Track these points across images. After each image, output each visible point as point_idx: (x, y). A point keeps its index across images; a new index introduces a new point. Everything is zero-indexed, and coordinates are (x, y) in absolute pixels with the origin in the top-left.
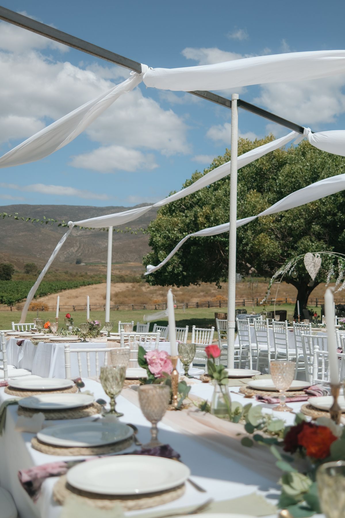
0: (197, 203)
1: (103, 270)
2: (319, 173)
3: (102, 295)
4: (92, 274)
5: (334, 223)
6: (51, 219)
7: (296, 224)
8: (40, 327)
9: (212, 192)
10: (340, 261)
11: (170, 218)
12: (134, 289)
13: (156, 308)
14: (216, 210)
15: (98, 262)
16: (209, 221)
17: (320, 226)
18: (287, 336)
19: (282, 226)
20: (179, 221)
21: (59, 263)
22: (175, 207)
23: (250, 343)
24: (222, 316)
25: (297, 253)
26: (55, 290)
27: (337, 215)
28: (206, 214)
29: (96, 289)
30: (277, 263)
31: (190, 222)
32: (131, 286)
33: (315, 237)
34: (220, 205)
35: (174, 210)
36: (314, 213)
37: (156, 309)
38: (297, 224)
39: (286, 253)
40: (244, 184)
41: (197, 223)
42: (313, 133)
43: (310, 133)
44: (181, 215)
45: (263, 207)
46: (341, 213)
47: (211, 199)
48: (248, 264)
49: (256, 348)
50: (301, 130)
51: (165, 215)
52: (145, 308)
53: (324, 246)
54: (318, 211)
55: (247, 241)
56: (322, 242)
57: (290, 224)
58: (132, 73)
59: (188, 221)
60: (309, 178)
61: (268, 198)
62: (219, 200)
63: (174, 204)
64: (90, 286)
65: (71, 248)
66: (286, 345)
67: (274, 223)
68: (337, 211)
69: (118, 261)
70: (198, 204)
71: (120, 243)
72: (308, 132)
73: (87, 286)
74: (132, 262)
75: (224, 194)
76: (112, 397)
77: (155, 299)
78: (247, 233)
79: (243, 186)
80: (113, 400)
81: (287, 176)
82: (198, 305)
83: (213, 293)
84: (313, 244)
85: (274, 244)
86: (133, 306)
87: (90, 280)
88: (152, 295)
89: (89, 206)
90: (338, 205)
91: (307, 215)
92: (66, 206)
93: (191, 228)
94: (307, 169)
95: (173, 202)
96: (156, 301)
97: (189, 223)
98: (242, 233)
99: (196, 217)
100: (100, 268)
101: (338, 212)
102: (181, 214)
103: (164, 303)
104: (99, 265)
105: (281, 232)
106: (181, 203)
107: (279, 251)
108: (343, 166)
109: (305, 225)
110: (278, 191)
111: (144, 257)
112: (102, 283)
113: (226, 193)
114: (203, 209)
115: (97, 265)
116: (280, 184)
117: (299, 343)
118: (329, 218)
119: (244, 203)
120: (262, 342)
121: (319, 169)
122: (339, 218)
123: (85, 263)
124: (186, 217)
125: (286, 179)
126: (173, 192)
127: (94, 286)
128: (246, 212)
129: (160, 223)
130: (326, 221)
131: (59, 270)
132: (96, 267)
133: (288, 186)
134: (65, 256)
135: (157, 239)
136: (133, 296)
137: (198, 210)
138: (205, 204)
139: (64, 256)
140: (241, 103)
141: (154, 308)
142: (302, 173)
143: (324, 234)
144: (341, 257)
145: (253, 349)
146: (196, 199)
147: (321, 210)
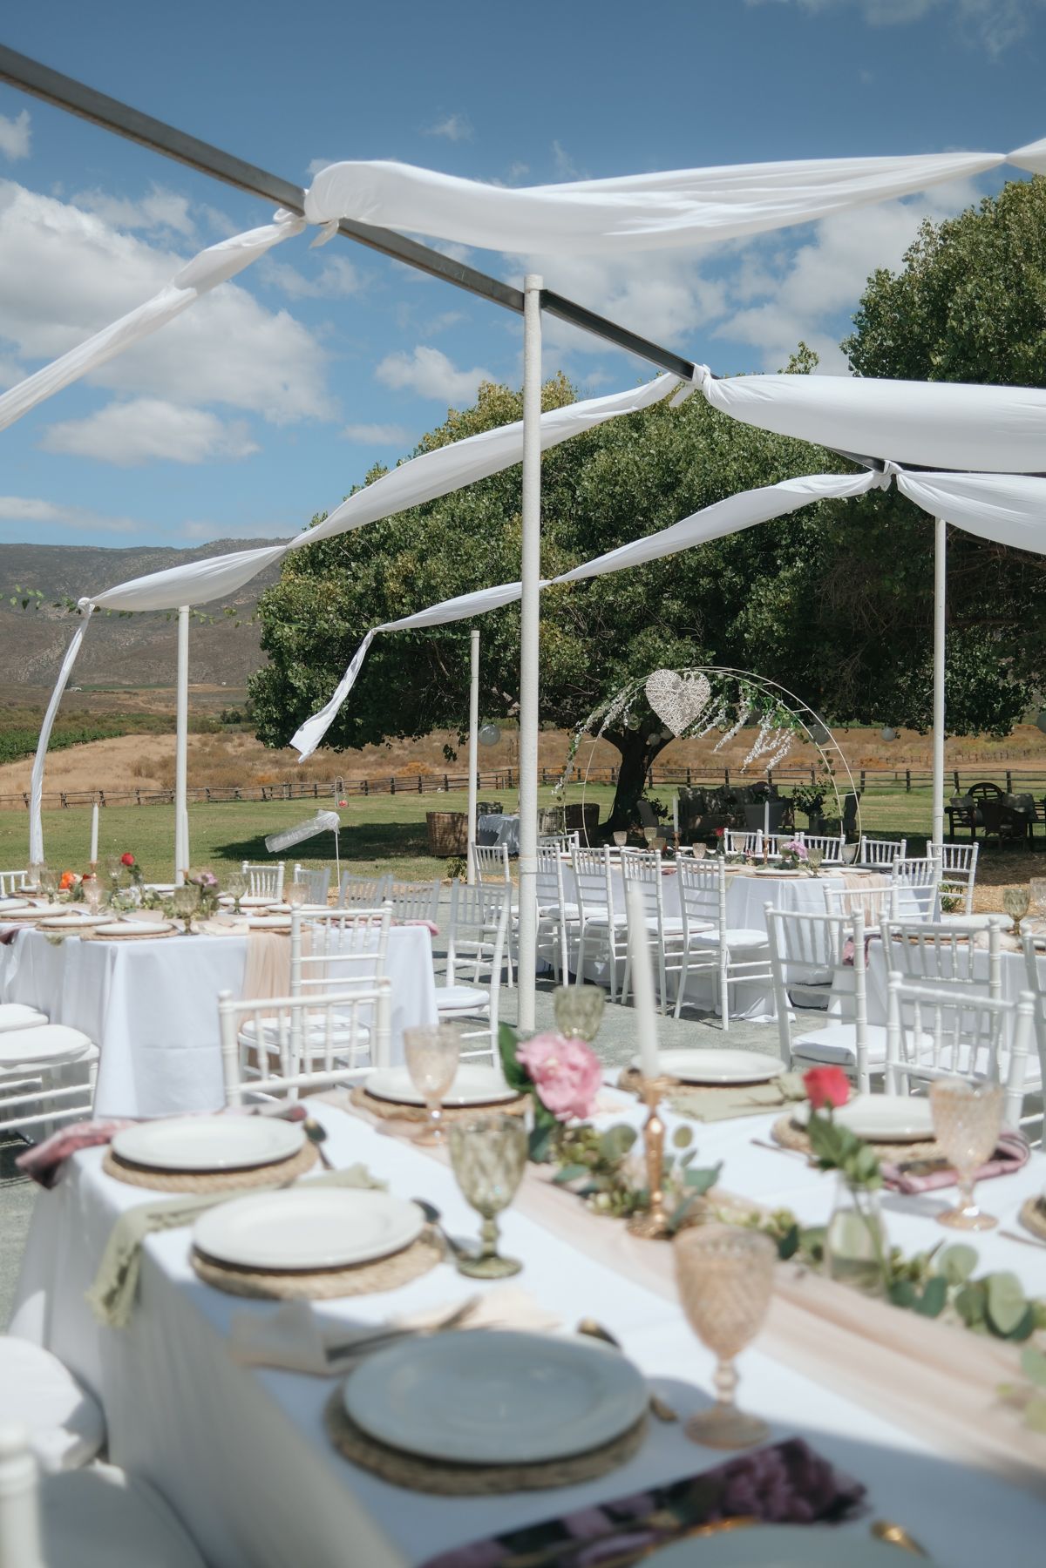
0: (379, 546)
1: (125, 702)
2: (680, 472)
3: (128, 765)
4: (100, 713)
5: (716, 595)
6: (35, 592)
7: (623, 598)
8: (50, 889)
9: (418, 518)
10: (744, 690)
11: (314, 581)
12: (207, 749)
13: (264, 796)
14: (431, 563)
15: (113, 682)
16: (412, 590)
17: (682, 602)
18: (660, 889)
19: (591, 603)
20: (338, 590)
21: (16, 687)
22: (325, 553)
23: (563, 903)
24: (446, 820)
25: (628, 667)
26: (11, 753)
27: (723, 576)
28: (405, 573)
29: (113, 749)
30: (580, 691)
31: (366, 593)
32: (199, 740)
33: (672, 628)
34: (439, 551)
35: (323, 561)
36: (667, 570)
37: (265, 799)
38: (628, 597)
39: (599, 667)
40: (496, 499)
41: (383, 595)
42: (714, 377)
43: (709, 378)
44: (342, 574)
45: (545, 554)
46: (732, 571)
47: (416, 535)
48: (505, 694)
49: (578, 917)
50: (687, 370)
51: (301, 573)
52: (237, 798)
53: (693, 650)
54: (677, 565)
55: (506, 637)
56: (688, 639)
57: (611, 598)
58: (280, 215)
59: (359, 589)
60: (656, 486)
61: (557, 534)
62: (436, 539)
63: (323, 547)
64: (97, 743)
65: (45, 649)
66: (658, 909)
67: (572, 595)
68: (723, 565)
69: (162, 680)
70: (384, 549)
71: (167, 637)
72: (702, 373)
73: (91, 744)
74: (197, 683)
75: (449, 522)
76: (488, 1212)
77: (261, 774)
78: (507, 619)
79: (494, 504)
80: (490, 1223)
81: (602, 479)
82: (366, 788)
83: (398, 756)
84: (668, 646)
85: (572, 647)
86: (208, 791)
87: (97, 728)
88: (250, 764)
89: (87, 548)
90: (725, 551)
91: (651, 576)
92: (30, 546)
93: (366, 605)
94: (649, 464)
95: (320, 542)
96: (262, 777)
97: (363, 595)
98: (494, 619)
99: (380, 579)
100: (118, 698)
101: (725, 569)
102: (343, 570)
103: (285, 783)
104: (115, 691)
105: (586, 615)
106: (341, 543)
107: (583, 663)
108: (736, 455)
109: (647, 599)
110: (580, 516)
111: (250, 678)
112: (127, 734)
113: (453, 520)
114: (396, 561)
115: (110, 691)
116: (585, 499)
117: (692, 905)
118: (704, 581)
119: (498, 545)
120: (593, 901)
121: (681, 464)
122: (727, 583)
123: (82, 686)
124: (356, 578)
125: (600, 487)
126: (320, 517)
127: (108, 743)
128: (503, 569)
129: (291, 592)
130: (698, 591)
131: (17, 704)
132: (108, 696)
133: (603, 504)
134: (31, 669)
135: (285, 634)
136: (207, 766)
137: (386, 563)
138: (401, 548)
139: (28, 670)
140: (549, 300)
141: (261, 797)
142: (640, 474)
143: (693, 621)
144: (747, 681)
145: (568, 918)
146: (378, 536)
147: (684, 564)
